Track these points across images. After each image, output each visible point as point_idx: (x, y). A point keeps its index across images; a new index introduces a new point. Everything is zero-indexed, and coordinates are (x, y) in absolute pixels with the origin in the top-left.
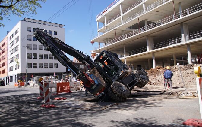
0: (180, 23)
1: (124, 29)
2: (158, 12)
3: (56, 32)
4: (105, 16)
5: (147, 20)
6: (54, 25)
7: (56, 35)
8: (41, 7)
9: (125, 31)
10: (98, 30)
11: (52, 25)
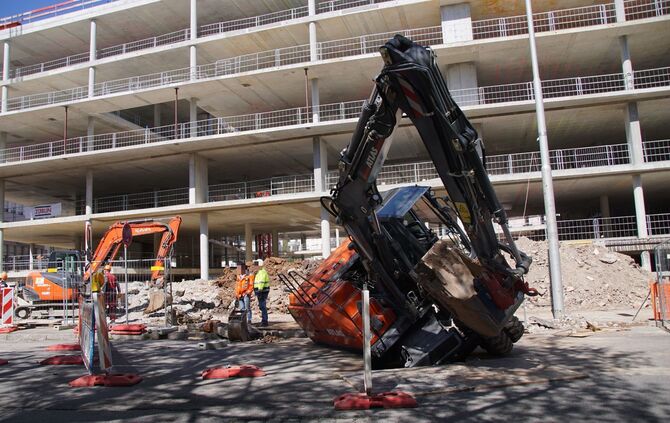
0: (311, 136)
1: (97, 114)
2: (245, 85)
5: (199, 104)
9: (98, 119)
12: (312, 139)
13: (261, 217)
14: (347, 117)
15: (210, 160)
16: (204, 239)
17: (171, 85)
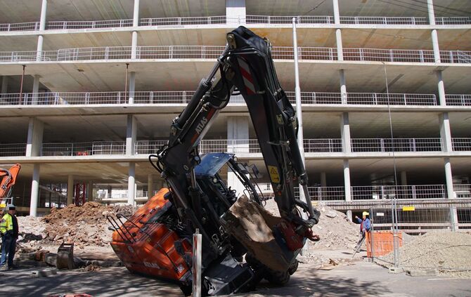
0: (126, 114)
2: (79, 70)
5: (41, 80)
12: (126, 116)
13: (82, 171)
14: (154, 102)
15: (46, 124)
16: (35, 185)
17: (20, 62)
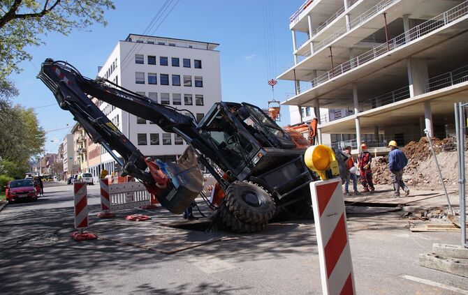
1: (352, 46)
3: (200, 61)
4: (309, 17)
5: (411, 17)
6: (194, 46)
7: (200, 67)
8: (113, 7)
9: (357, 48)
10: (295, 52)
11: (191, 47)
